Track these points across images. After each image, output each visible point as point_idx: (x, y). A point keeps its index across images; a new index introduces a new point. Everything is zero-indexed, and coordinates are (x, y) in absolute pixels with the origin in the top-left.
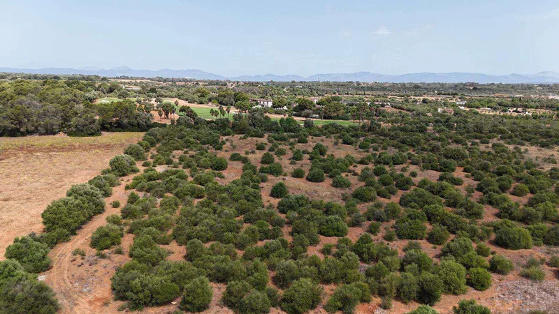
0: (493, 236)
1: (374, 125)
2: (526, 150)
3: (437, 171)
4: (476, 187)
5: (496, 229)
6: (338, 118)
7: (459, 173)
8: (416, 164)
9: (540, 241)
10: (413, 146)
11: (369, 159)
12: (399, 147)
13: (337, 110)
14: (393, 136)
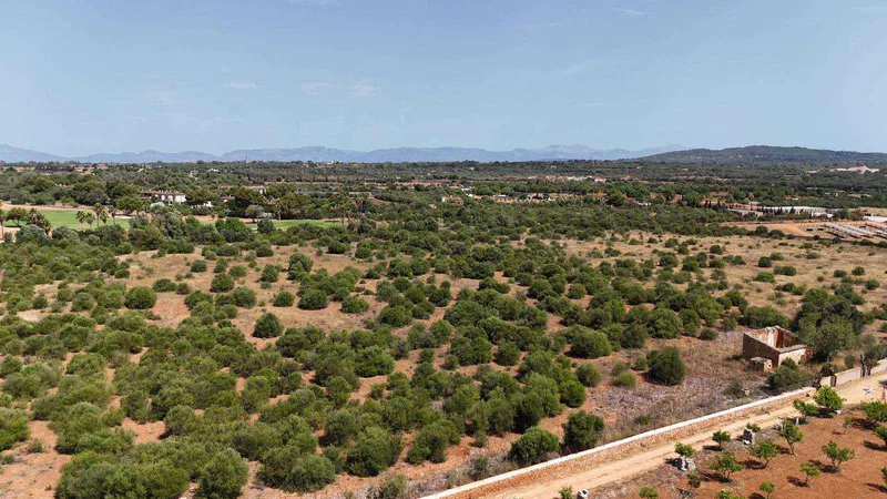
0: (568, 348)
1: (367, 225)
2: (565, 245)
3: (472, 278)
4: (526, 293)
5: (568, 337)
7: (499, 278)
8: (444, 272)
9: (618, 345)
10: (430, 250)
11: (378, 269)
12: (411, 253)
13: (300, 204)
14: (397, 237)
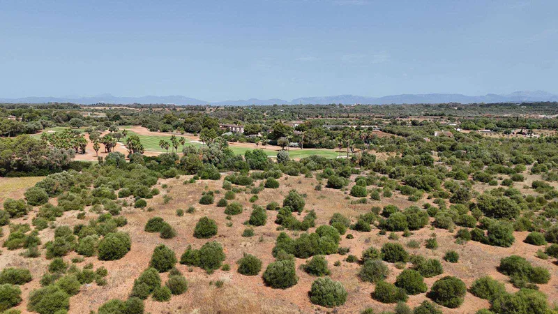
1: (367, 158)
6: (320, 146)
7: (522, 246)
8: (446, 228)
10: (427, 190)
11: (369, 219)
12: (407, 193)
13: (319, 137)
14: (394, 173)
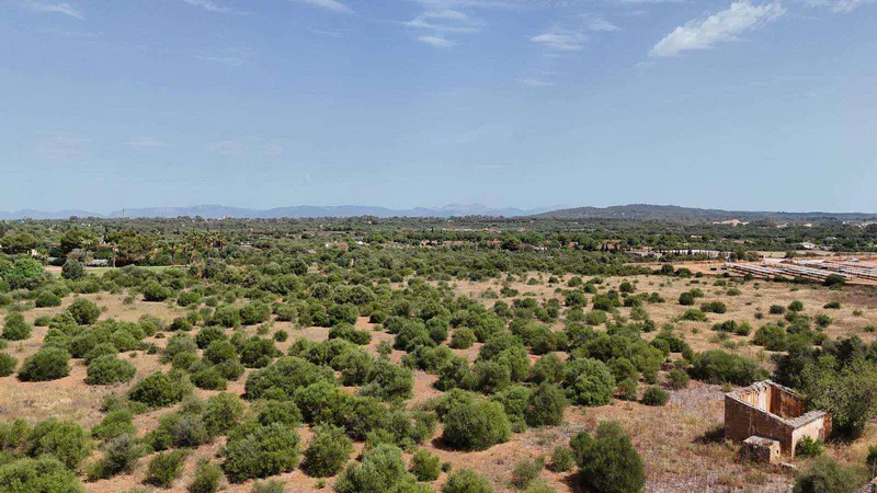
1: (214, 267)
3: (325, 326)
4: (393, 342)
6: (147, 262)
7: (362, 325)
8: (288, 320)
10: (284, 293)
12: (258, 297)
13: (145, 248)
14: (247, 281)
